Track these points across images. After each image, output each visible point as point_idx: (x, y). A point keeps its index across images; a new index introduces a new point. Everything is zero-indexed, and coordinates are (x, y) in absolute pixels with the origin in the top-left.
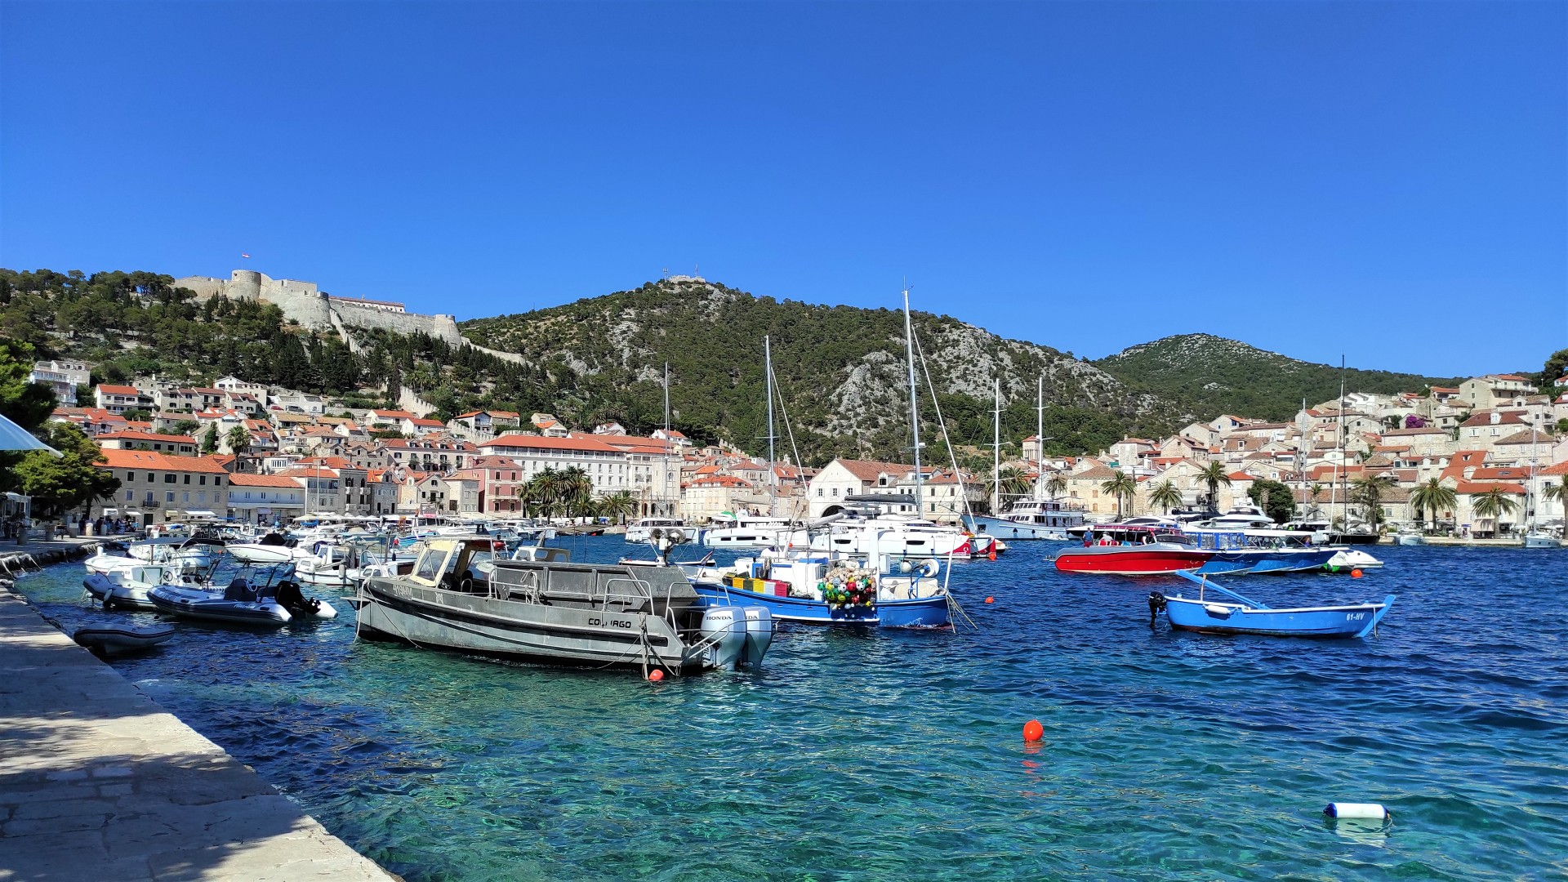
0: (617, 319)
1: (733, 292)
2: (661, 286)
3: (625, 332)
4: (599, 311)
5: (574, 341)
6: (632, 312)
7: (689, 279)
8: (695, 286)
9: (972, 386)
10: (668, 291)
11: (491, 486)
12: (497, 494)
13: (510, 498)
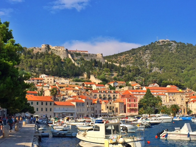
0: (144, 54)
1: (179, 43)
2: (156, 43)
3: (147, 57)
4: (138, 52)
5: (132, 61)
6: (148, 51)
7: (164, 40)
8: (166, 42)
10: (159, 44)
11: (128, 104)
12: (130, 106)
13: (134, 108)
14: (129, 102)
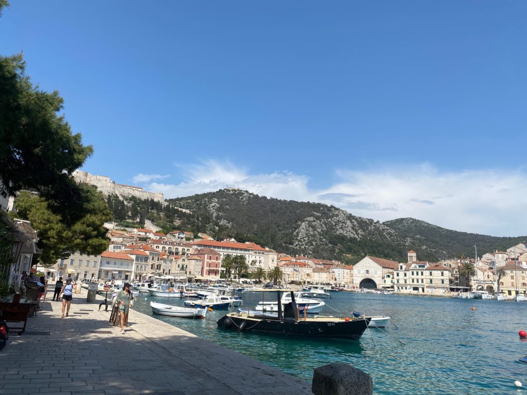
0: (210, 201)
1: (251, 194)
2: (225, 191)
3: (214, 206)
4: (203, 199)
6: (216, 199)
7: (235, 189)
8: (237, 191)
9: (345, 232)
10: (228, 192)
11: (207, 262)
12: (210, 266)
13: (215, 268)
14: (208, 261)
